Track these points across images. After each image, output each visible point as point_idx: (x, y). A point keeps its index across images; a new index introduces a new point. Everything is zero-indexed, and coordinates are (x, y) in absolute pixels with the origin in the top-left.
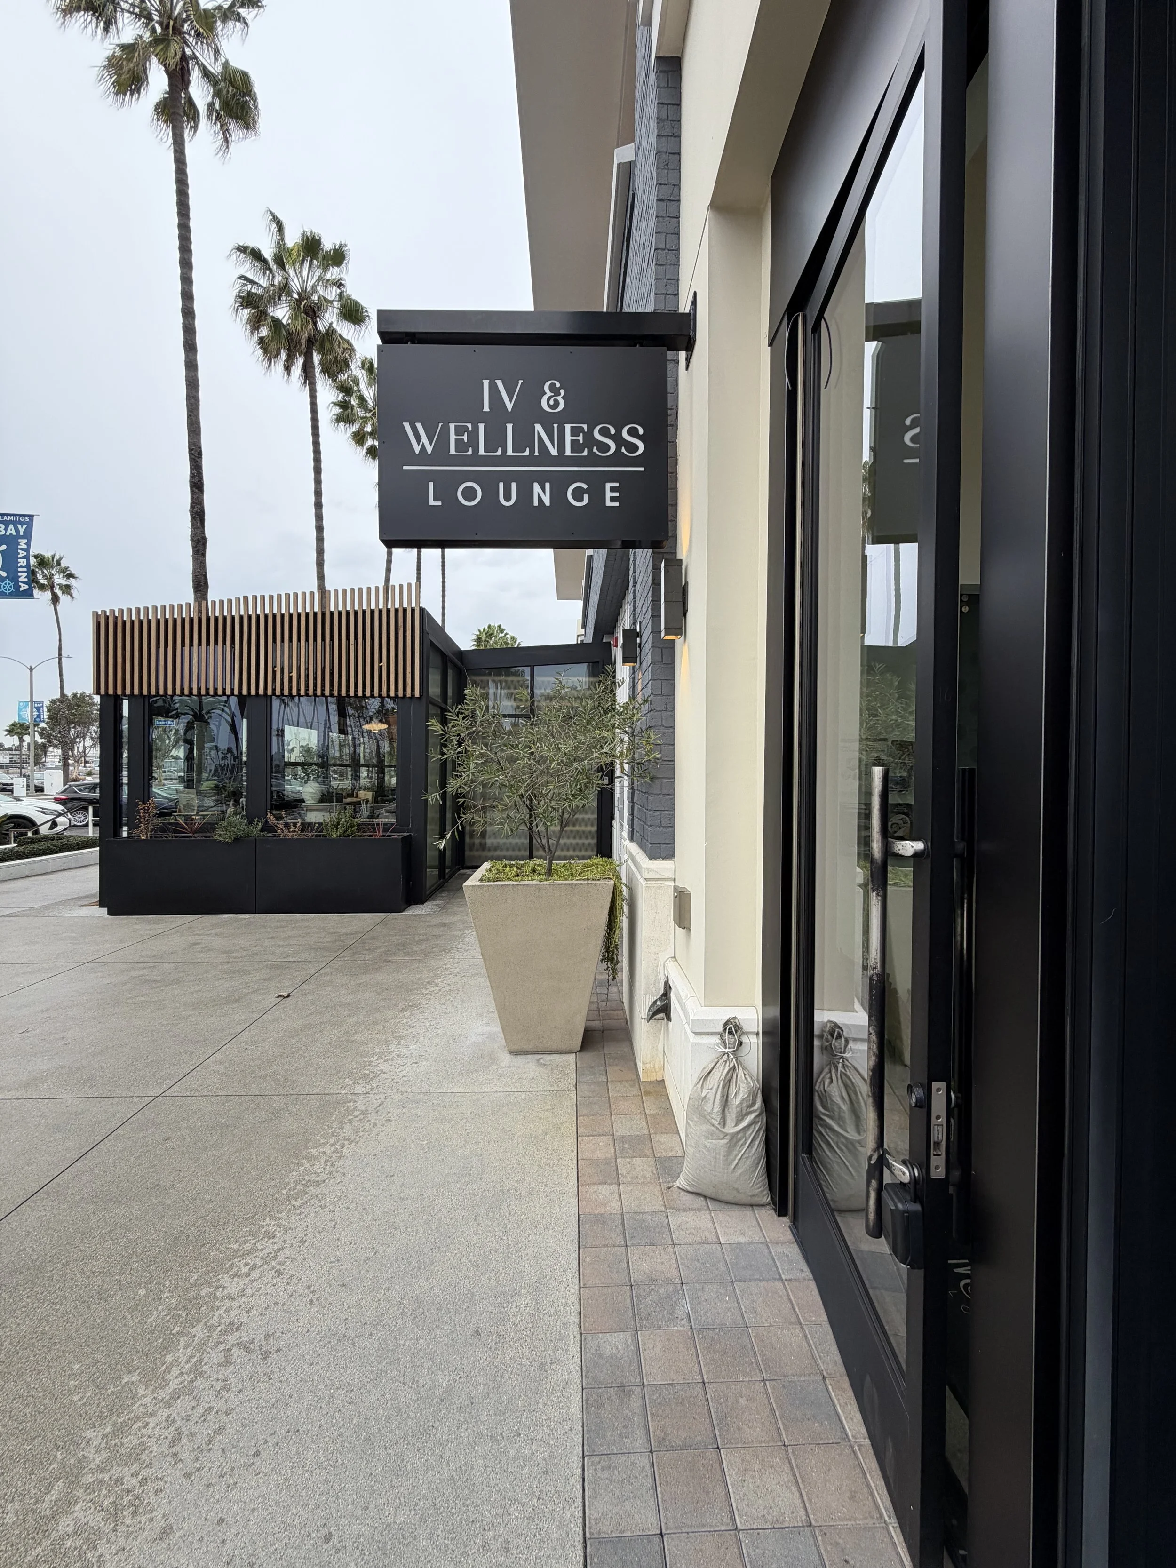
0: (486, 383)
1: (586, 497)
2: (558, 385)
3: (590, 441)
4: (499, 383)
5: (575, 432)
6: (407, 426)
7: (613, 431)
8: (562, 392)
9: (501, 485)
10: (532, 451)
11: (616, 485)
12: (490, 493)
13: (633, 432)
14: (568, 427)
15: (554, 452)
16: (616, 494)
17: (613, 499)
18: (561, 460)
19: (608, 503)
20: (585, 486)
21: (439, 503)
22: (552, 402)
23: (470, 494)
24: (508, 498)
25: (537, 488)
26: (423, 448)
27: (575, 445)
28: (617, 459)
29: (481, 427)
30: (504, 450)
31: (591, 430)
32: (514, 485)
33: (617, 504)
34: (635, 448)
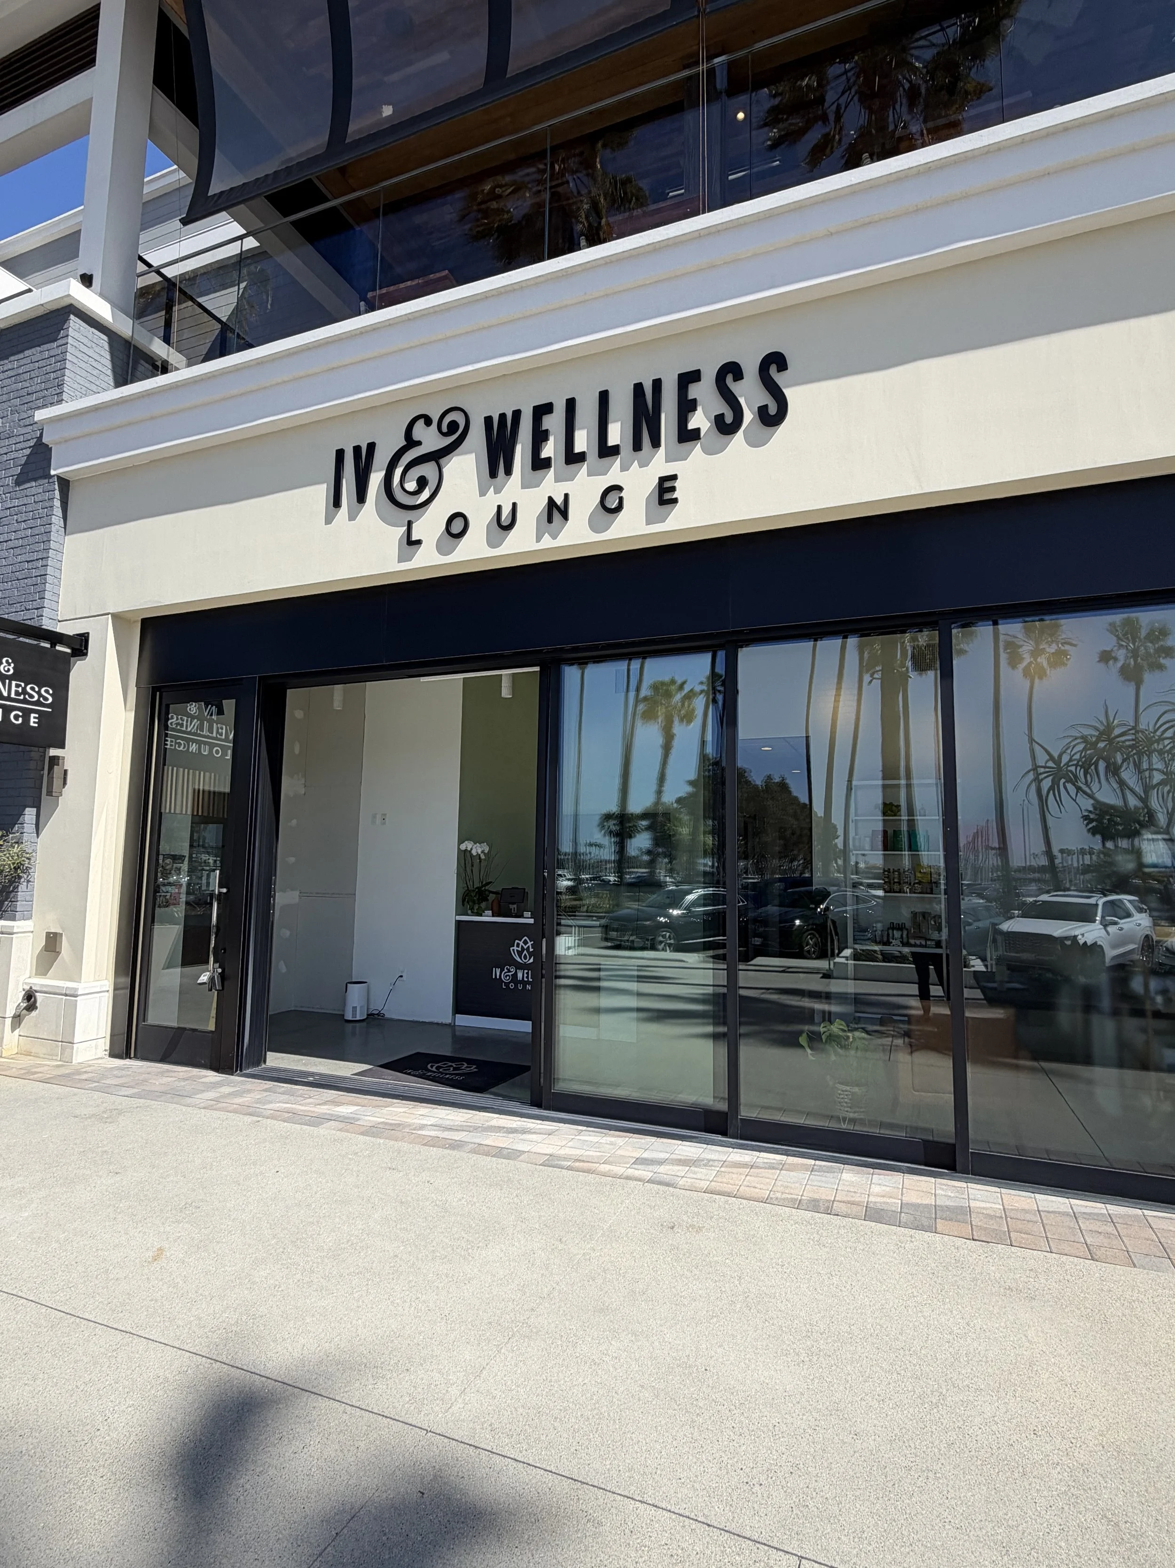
1: (20, 719)
3: (24, 692)
5: (17, 686)
7: (37, 689)
8: (12, 665)
11: (37, 716)
13: (47, 691)
14: (14, 683)
15: (5, 694)
16: (37, 720)
17: (34, 722)
18: (9, 698)
19: (32, 724)
20: (20, 714)
22: (6, 669)
27: (17, 693)
28: (38, 703)
31: (25, 686)
33: (36, 725)
34: (47, 699)
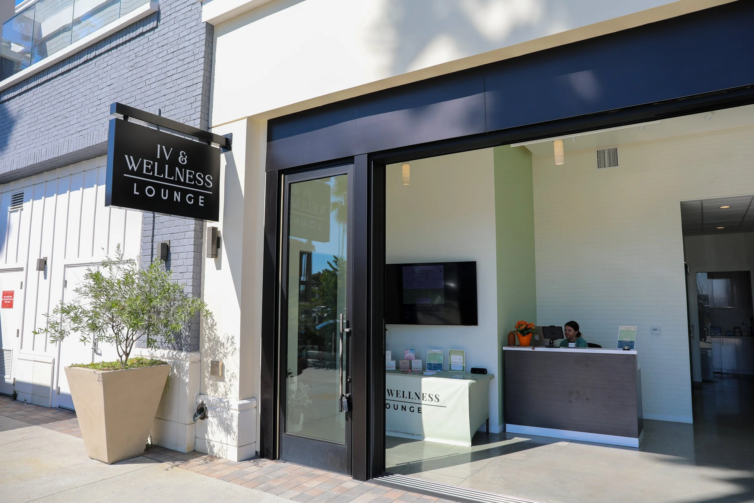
0: (159, 146)
1: (193, 200)
2: (185, 154)
3: (195, 179)
4: (164, 147)
5: (190, 173)
6: (126, 156)
7: (202, 176)
8: (186, 157)
9: (163, 190)
10: (174, 178)
11: (203, 197)
12: (158, 193)
13: (209, 178)
14: (188, 171)
15: (182, 180)
16: (203, 201)
17: (202, 203)
18: (184, 184)
19: (200, 204)
20: (193, 196)
21: (138, 193)
22: (182, 160)
23: (150, 191)
24: (165, 196)
25: (175, 193)
26: (133, 167)
27: (190, 179)
28: (203, 187)
29: (156, 163)
30: (164, 176)
31: (195, 173)
32: (167, 191)
33: (203, 205)
34: (209, 184)
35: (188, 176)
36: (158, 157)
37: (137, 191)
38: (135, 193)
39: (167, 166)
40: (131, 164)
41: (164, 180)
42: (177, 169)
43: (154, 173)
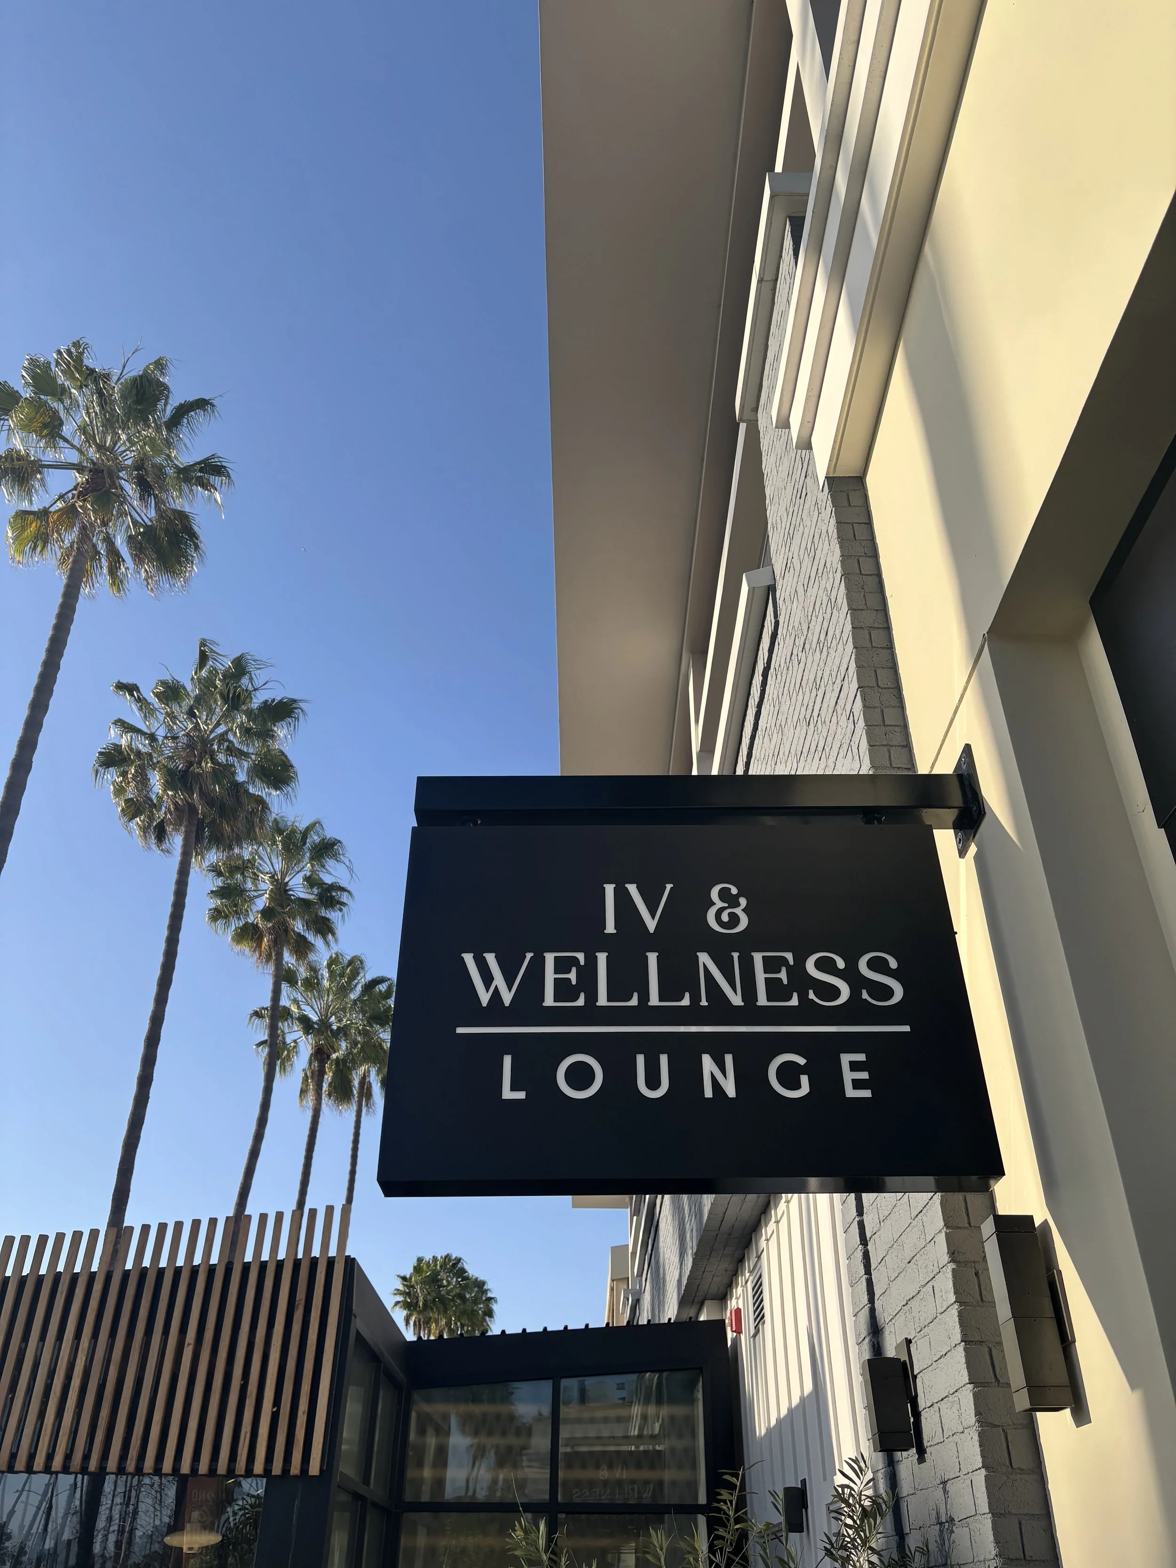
0: (610, 889)
1: (804, 1080)
2: (734, 891)
3: (801, 981)
4: (632, 889)
5: (771, 965)
6: (469, 958)
7: (841, 964)
8: (743, 902)
9: (640, 1059)
10: (696, 998)
11: (861, 1057)
12: (620, 1075)
13: (877, 965)
14: (758, 958)
15: (736, 1000)
16: (864, 1075)
17: (857, 1084)
18: (749, 1014)
19: (851, 1092)
20: (802, 1061)
21: (521, 1095)
22: (725, 917)
23: (580, 1076)
24: (653, 1082)
25: (708, 1063)
26: (496, 995)
27: (775, 989)
28: (856, 1011)
29: (602, 958)
30: (644, 996)
31: (801, 961)
32: (664, 1059)
33: (867, 1094)
34: (886, 992)
35: (761, 977)
36: (610, 928)
37: (513, 1089)
38: (508, 1094)
39: (652, 958)
40: (487, 979)
41: (644, 1014)
42: (704, 958)
43: (592, 996)
